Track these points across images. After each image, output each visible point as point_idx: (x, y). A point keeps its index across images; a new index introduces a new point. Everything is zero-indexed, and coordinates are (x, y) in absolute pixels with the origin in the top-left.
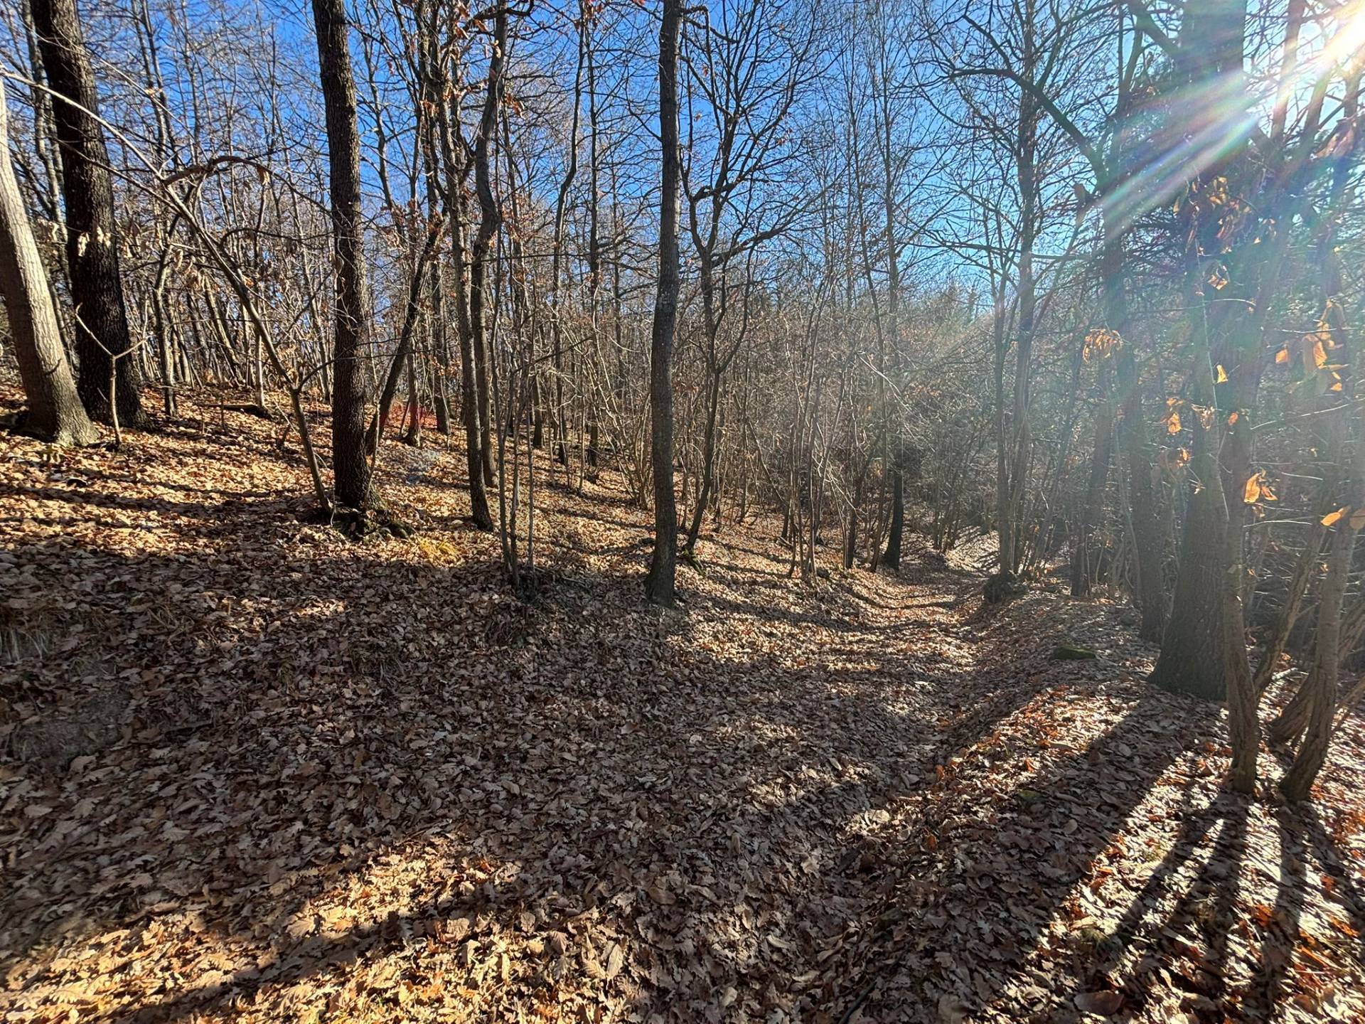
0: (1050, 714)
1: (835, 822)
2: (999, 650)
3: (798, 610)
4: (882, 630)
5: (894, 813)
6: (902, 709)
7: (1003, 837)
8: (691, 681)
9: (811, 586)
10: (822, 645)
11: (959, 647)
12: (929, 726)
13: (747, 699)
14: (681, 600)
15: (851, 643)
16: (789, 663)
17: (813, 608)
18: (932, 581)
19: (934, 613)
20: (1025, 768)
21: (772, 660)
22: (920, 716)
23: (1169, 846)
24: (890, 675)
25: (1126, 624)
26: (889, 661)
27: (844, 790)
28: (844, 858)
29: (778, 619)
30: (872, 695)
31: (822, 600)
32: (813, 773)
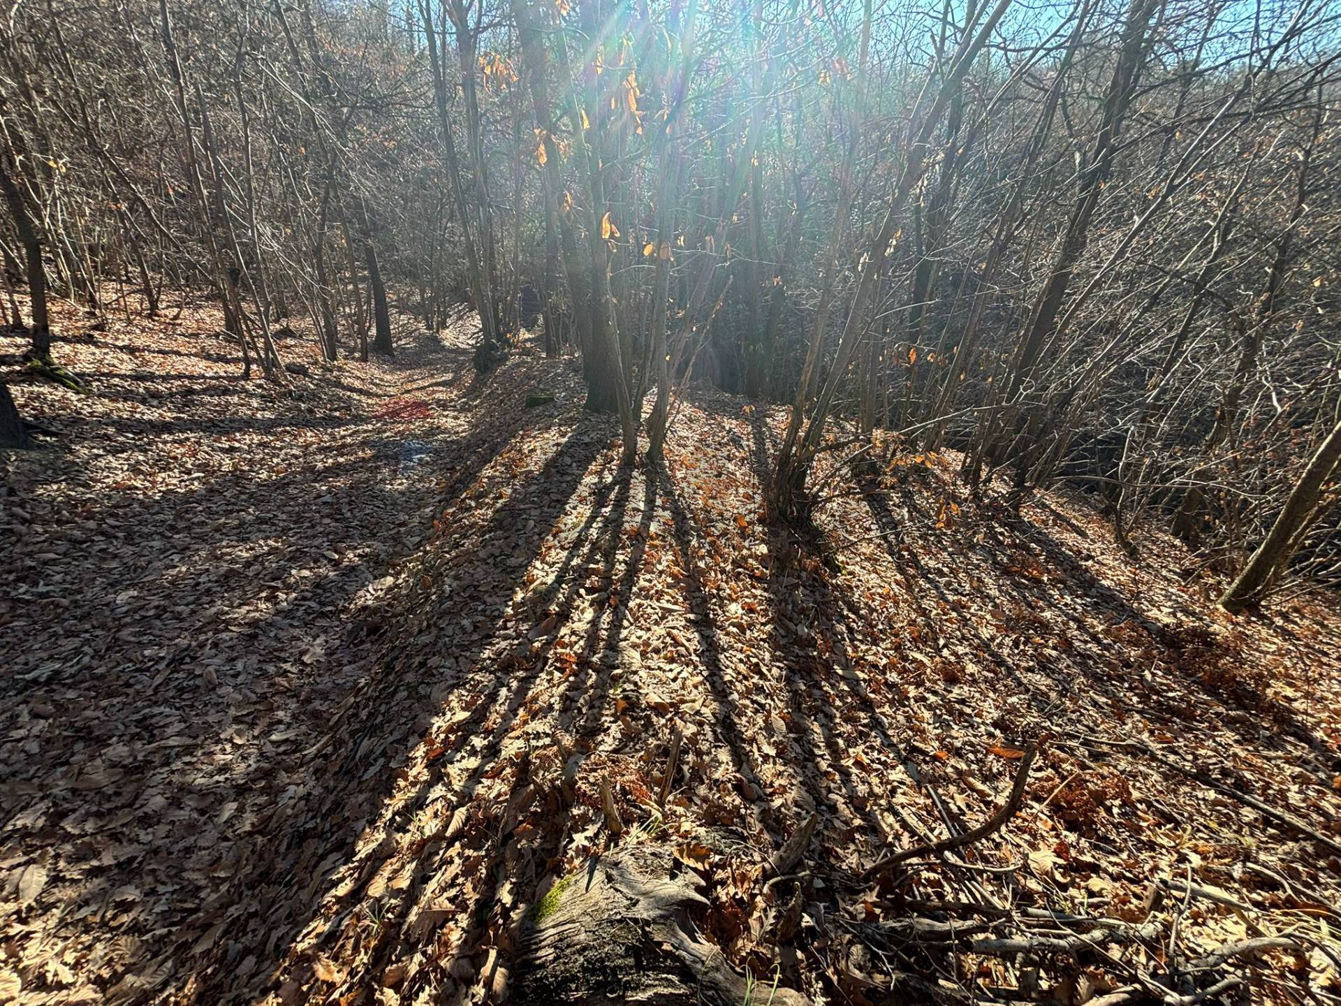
0: (520, 451)
1: (336, 606)
2: (490, 413)
3: (268, 415)
4: (379, 418)
5: (398, 574)
6: (401, 484)
7: (482, 554)
8: (103, 533)
9: (280, 385)
10: (307, 446)
11: (456, 418)
12: (430, 491)
13: (207, 529)
14: (46, 433)
15: (343, 437)
16: (264, 475)
17: (289, 410)
18: (430, 363)
19: (434, 392)
20: (501, 497)
21: (237, 477)
22: (419, 486)
23: (588, 513)
24: (386, 457)
25: (576, 371)
26: (385, 445)
27: (344, 575)
28: (350, 633)
29: (240, 430)
30: (368, 480)
31: (300, 398)
32: (306, 573)
